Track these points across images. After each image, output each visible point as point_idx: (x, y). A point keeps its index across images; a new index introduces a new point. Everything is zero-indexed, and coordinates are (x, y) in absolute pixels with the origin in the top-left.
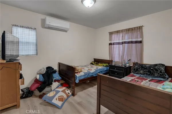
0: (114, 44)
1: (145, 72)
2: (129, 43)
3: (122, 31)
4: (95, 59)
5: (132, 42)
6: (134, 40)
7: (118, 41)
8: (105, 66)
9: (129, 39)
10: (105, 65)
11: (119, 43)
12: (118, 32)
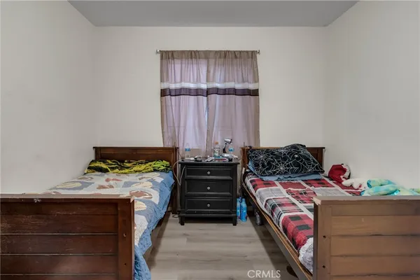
0: (179, 92)
1: (288, 166)
2: (225, 92)
3: (206, 55)
4: (97, 150)
5: (234, 92)
6: (239, 86)
7: (192, 86)
8: (162, 171)
9: (225, 81)
10: (163, 168)
11: (197, 92)
12: (193, 55)
